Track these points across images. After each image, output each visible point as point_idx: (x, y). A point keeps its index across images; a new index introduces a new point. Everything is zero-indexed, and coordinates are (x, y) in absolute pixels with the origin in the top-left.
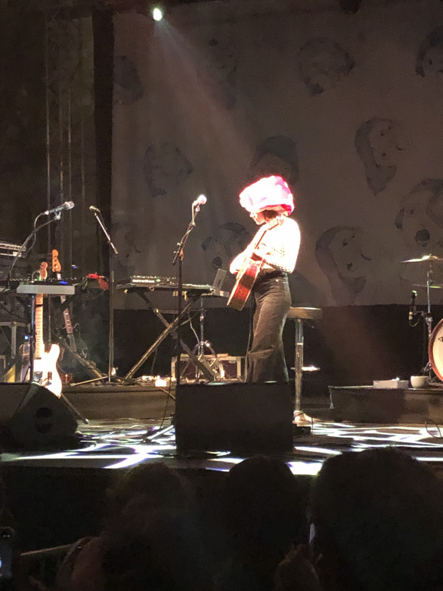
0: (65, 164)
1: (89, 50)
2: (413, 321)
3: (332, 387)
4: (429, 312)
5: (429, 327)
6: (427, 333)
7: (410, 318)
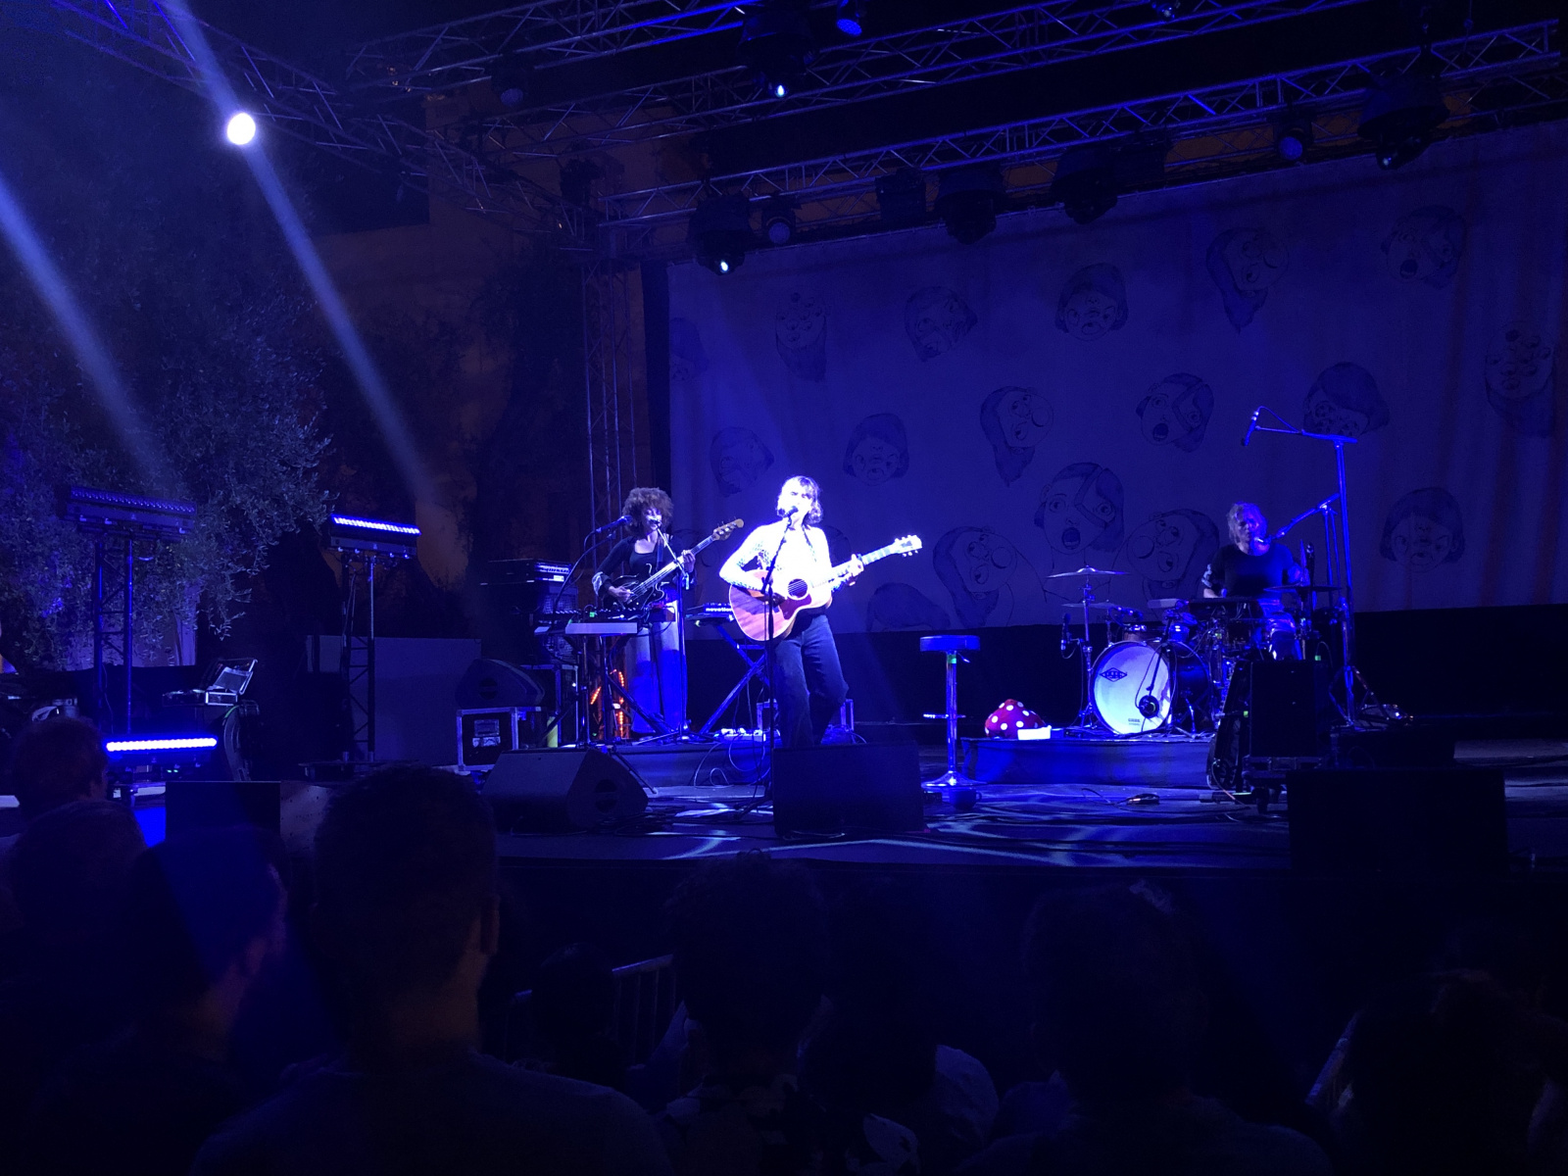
0: (613, 456)
1: (637, 308)
2: (1067, 652)
3: (965, 739)
4: (1087, 639)
5: (1088, 659)
6: (1086, 667)
7: (1062, 647)
